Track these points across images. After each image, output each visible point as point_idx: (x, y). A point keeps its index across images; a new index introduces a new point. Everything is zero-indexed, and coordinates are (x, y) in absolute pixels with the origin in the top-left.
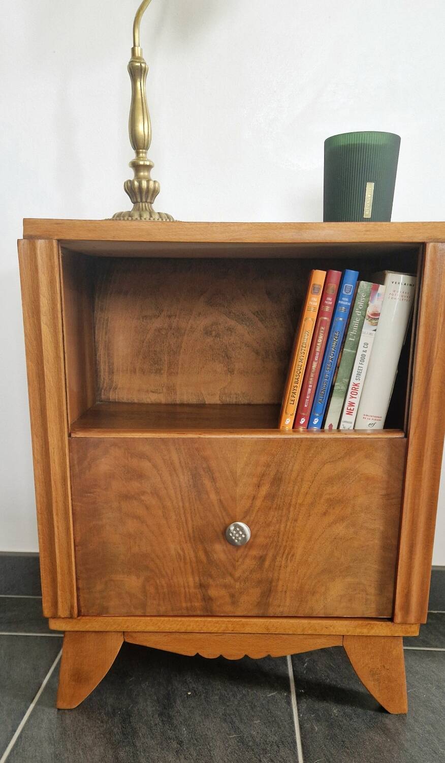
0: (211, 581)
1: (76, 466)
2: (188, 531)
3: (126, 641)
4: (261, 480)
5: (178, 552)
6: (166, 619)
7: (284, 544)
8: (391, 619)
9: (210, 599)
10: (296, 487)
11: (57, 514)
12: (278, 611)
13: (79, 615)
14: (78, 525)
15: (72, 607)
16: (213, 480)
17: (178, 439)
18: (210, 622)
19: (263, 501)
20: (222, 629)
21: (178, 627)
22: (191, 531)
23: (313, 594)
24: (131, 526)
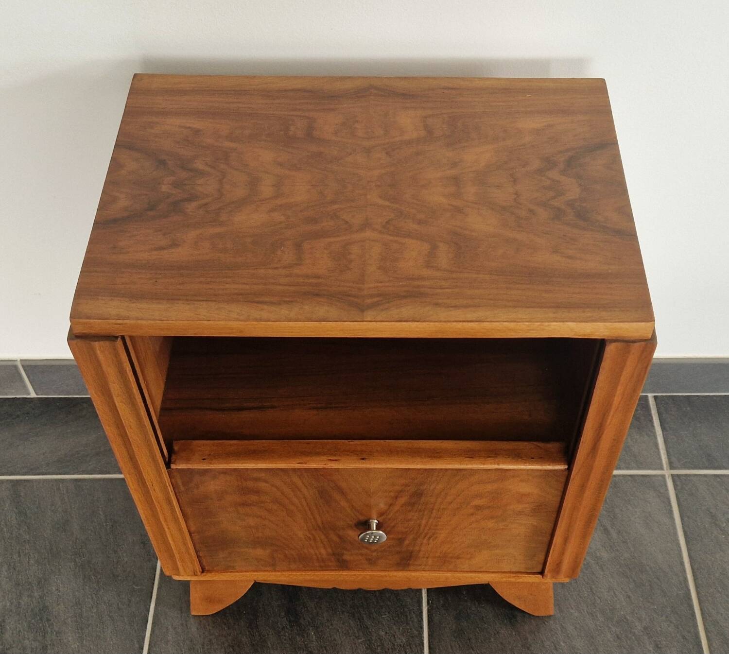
0: (346, 552)
1: (182, 487)
2: (317, 524)
3: (257, 582)
4: (399, 494)
5: (308, 537)
7: (425, 531)
8: (542, 573)
9: (346, 561)
10: (440, 499)
12: (420, 568)
13: (203, 573)
14: (191, 523)
15: (195, 570)
16: (344, 494)
17: (299, 469)
18: (346, 575)
19: (402, 507)
20: (360, 578)
22: (320, 523)
23: (458, 558)
24: (252, 521)
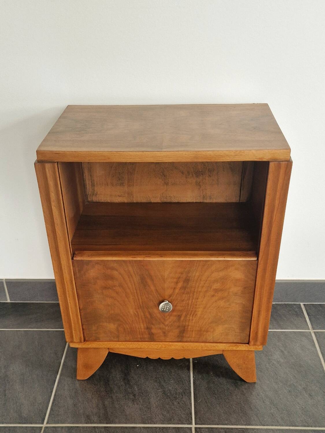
0: (153, 327)
1: (78, 274)
2: (140, 304)
3: (110, 351)
4: (178, 280)
5: (135, 314)
6: (130, 343)
7: (191, 310)
8: (248, 343)
9: (152, 334)
10: (197, 284)
11: (69, 297)
12: (189, 339)
13: (84, 341)
14: (80, 301)
15: (81, 338)
16: (152, 280)
17: (132, 260)
18: (153, 344)
19: (179, 290)
20: (159, 347)
21: (137, 346)
22: (141, 303)
23: (207, 331)
24: (109, 301)
